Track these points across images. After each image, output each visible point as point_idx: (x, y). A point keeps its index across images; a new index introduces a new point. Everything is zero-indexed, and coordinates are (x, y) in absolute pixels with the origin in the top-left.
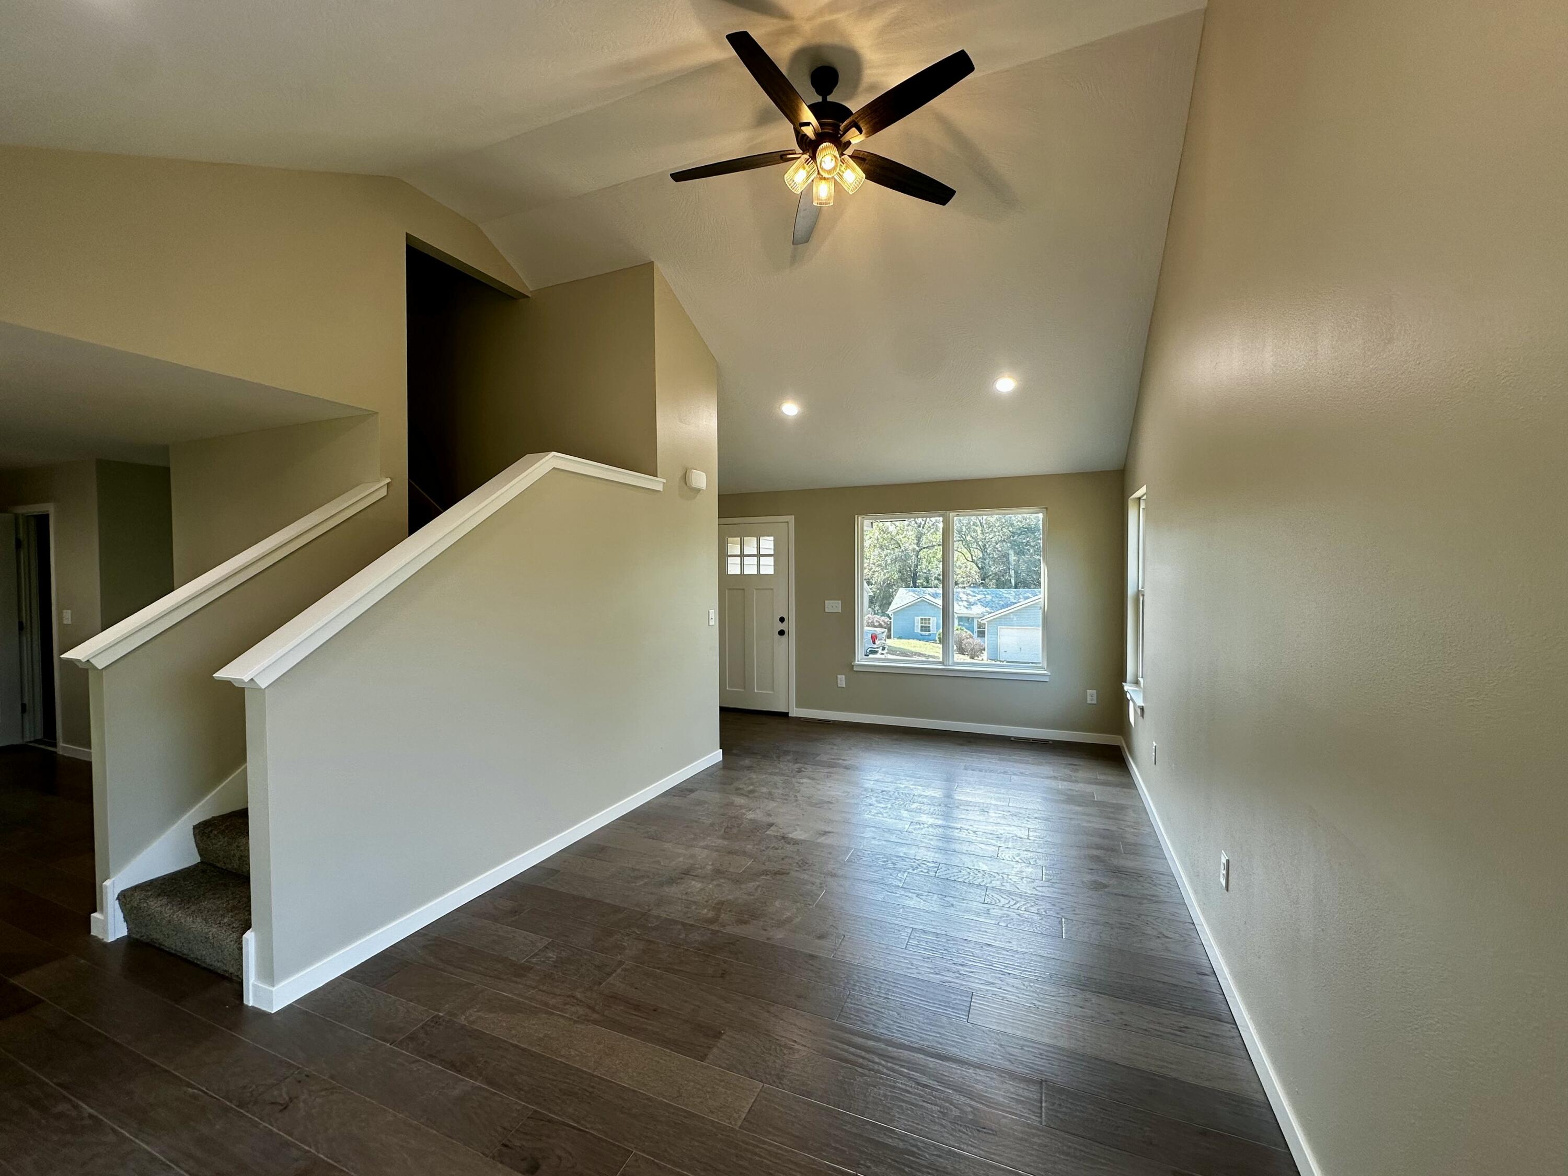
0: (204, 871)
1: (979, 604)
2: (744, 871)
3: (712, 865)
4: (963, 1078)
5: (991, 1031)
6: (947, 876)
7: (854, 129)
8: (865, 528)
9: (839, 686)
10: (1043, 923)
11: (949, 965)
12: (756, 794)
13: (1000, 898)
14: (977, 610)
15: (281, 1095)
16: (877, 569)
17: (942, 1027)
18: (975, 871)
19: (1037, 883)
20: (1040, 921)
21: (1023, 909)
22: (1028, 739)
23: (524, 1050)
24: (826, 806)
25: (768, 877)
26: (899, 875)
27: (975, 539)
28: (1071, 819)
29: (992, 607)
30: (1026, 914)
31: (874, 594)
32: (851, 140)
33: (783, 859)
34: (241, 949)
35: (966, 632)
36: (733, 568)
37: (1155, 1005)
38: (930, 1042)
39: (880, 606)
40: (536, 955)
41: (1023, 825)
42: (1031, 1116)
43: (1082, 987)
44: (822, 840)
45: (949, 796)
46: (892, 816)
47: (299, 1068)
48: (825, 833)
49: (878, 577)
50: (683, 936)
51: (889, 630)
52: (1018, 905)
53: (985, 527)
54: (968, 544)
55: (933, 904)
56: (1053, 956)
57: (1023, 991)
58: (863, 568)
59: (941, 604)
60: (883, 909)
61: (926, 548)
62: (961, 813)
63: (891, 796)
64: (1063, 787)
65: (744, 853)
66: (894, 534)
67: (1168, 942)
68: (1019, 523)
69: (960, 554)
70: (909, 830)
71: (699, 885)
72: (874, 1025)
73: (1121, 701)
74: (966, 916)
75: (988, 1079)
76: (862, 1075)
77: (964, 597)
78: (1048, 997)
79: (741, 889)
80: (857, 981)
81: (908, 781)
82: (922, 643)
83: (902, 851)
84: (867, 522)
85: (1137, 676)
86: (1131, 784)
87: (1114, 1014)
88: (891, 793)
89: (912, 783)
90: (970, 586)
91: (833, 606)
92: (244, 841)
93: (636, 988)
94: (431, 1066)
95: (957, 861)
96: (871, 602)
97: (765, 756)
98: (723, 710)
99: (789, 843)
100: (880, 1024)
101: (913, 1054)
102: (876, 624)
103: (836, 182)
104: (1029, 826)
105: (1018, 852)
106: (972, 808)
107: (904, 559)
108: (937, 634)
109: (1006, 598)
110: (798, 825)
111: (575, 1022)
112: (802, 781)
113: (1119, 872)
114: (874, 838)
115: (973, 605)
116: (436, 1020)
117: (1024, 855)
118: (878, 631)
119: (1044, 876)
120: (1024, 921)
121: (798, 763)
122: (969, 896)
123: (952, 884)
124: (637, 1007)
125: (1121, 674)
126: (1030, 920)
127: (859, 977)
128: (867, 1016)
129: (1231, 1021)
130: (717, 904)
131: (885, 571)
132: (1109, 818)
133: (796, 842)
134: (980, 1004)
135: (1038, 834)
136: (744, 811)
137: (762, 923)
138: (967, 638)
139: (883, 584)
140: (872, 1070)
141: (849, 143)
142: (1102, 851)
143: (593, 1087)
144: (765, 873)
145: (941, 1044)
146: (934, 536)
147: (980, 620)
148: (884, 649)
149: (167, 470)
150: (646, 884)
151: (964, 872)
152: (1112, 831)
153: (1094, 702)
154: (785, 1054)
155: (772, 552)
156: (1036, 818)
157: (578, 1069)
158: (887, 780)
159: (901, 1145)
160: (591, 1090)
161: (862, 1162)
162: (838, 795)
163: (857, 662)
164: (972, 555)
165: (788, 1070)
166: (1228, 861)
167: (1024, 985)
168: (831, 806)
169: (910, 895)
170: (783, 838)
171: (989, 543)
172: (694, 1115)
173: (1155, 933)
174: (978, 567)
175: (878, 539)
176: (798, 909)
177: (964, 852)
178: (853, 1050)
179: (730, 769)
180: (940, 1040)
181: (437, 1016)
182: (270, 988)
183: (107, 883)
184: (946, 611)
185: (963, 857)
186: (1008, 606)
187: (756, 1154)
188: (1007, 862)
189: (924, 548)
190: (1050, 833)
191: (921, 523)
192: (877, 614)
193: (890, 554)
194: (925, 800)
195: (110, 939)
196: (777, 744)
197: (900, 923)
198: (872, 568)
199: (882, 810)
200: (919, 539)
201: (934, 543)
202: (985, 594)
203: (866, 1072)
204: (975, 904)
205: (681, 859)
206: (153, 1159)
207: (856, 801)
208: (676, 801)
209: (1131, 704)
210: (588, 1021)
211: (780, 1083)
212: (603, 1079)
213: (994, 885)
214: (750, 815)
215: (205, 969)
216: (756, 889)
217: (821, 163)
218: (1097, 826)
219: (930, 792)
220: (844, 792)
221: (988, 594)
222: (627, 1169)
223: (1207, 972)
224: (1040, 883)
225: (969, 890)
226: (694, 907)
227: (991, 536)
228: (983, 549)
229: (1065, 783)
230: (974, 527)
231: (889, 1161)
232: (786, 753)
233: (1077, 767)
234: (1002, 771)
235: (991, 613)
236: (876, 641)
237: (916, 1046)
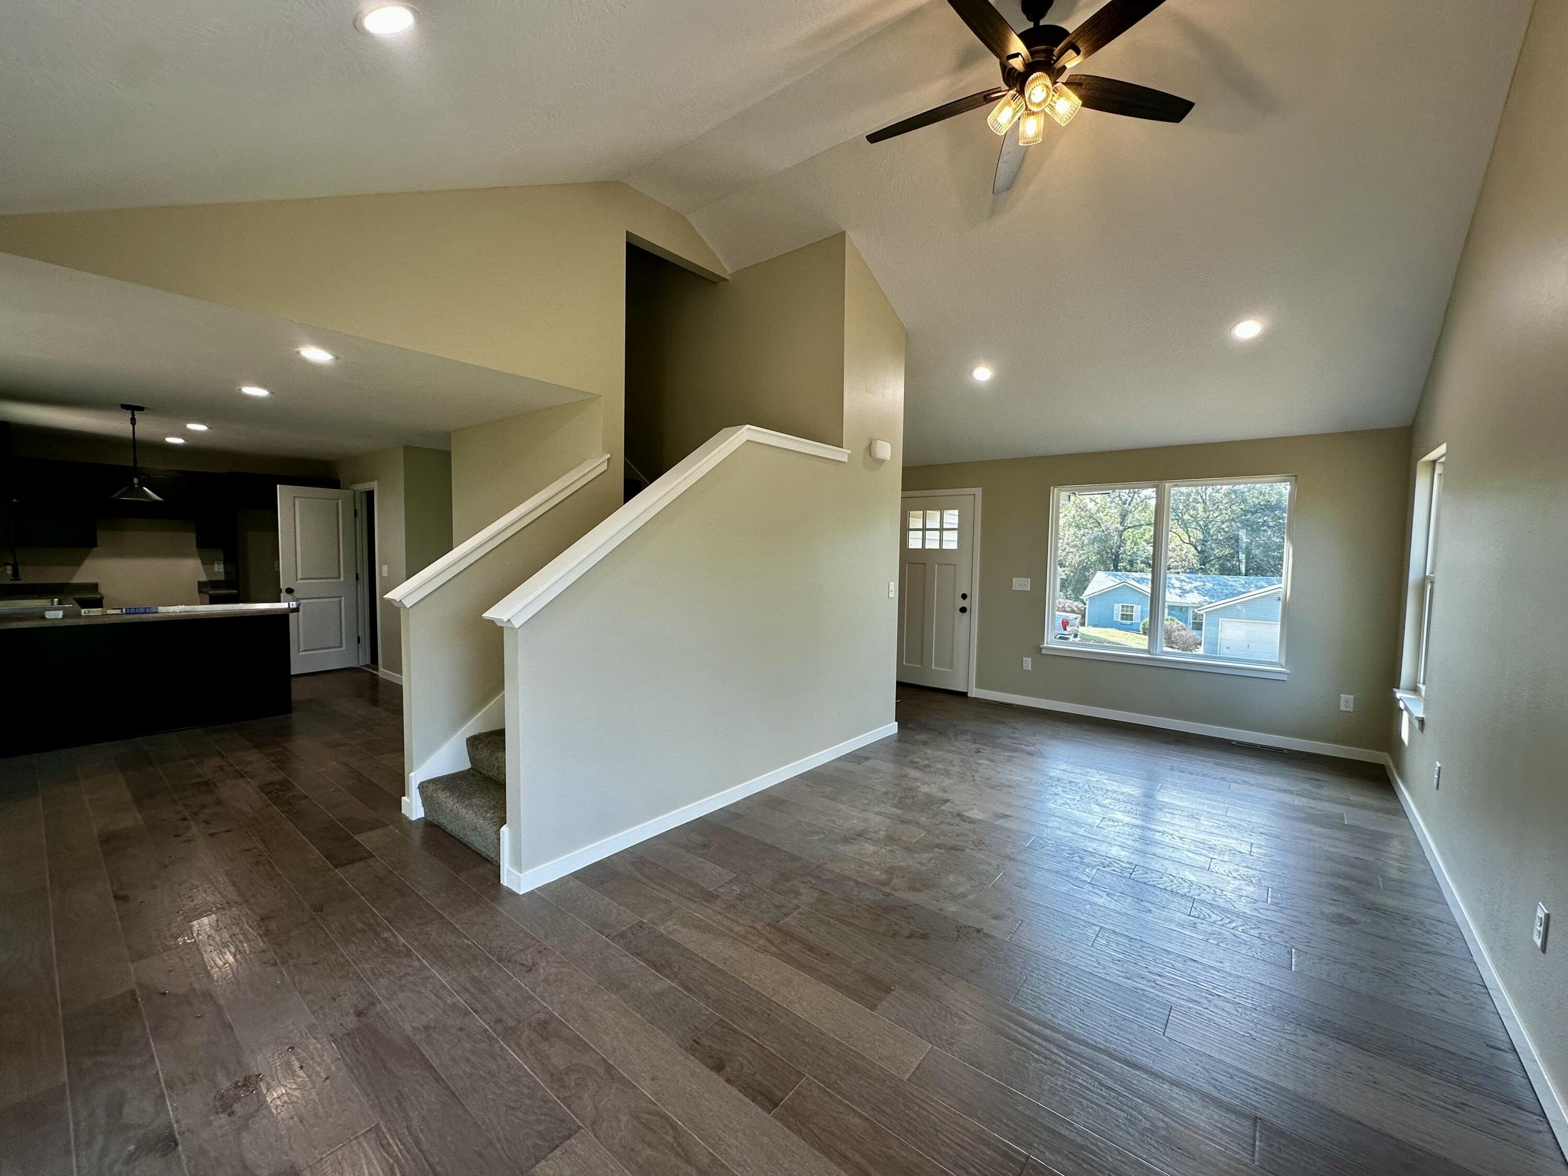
0: (473, 775)
1: (1196, 592)
2: (916, 842)
3: (886, 831)
4: (1156, 1092)
5: (1192, 1049)
6: (1145, 880)
7: (1070, 51)
8: (1062, 502)
9: (1024, 668)
10: (1266, 948)
11: (1144, 973)
12: (931, 769)
13: (1210, 913)
14: (1193, 599)
15: (526, 959)
16: (1071, 550)
17: (1130, 1033)
18: (1180, 880)
19: (1258, 905)
20: (1262, 947)
21: (1240, 929)
22: (1256, 745)
23: (712, 965)
24: (1005, 789)
25: (942, 851)
26: (1087, 870)
27: (1195, 518)
28: (1309, 840)
29: (1213, 596)
30: (1244, 936)
31: (1067, 577)
32: (1066, 65)
33: (958, 835)
34: (499, 839)
35: (1178, 624)
36: (915, 542)
37: (1419, 1070)
38: (1118, 1046)
39: (1073, 590)
40: (723, 886)
41: (1244, 839)
42: (1240, 1152)
43: (1316, 1029)
44: (1000, 822)
45: (1149, 795)
46: (1080, 809)
47: (539, 942)
48: (1005, 816)
49: (1072, 558)
50: (855, 893)
51: (1083, 617)
52: (1234, 925)
53: (1208, 503)
54: (1185, 524)
55: (1126, 905)
56: (1278, 988)
57: (1235, 1017)
58: (1057, 548)
59: (1150, 591)
60: (1066, 901)
61: (1132, 527)
62: (1165, 816)
63: (1079, 788)
64: (1301, 804)
65: (918, 824)
66: (1093, 511)
67: (1444, 1002)
68: (1254, 500)
69: (1174, 535)
70: (1100, 826)
71: (872, 848)
72: (1052, 1015)
73: (1392, 712)
74: (1167, 925)
75: (1187, 1099)
76: (1038, 1061)
77: (1177, 584)
78: (1267, 1030)
79: (914, 858)
80: (1035, 968)
81: (1101, 775)
82: (1122, 632)
83: (1091, 846)
84: (1064, 495)
85: (1416, 681)
86: (1400, 812)
87: (1359, 1067)
88: (1080, 785)
89: (1106, 777)
90: (1185, 572)
91: (1022, 584)
92: (500, 754)
93: (811, 932)
94: (637, 962)
95: (1158, 866)
96: (1063, 587)
97: (942, 733)
98: (899, 684)
99: (965, 821)
100: (1059, 1016)
101: (1097, 1054)
102: (1068, 609)
103: (1046, 115)
104: (1253, 841)
105: (1237, 867)
106: (1179, 812)
107: (1104, 540)
108: (1141, 624)
109: (1231, 586)
110: (974, 804)
111: (756, 951)
112: (980, 762)
113: (1376, 909)
114: (1059, 829)
115: (1188, 593)
116: (641, 925)
117: (1243, 871)
118: (1071, 616)
119: (1269, 899)
120: (1240, 943)
121: (976, 743)
122: (1172, 906)
123: (1150, 888)
124: (812, 949)
125: (1392, 677)
126: (1249, 943)
127: (1037, 964)
128: (1045, 1005)
129: (1538, 1111)
130: (890, 868)
131: (1081, 552)
132: (1365, 846)
133: (972, 821)
134: (1180, 1020)
135: (1264, 851)
136: (918, 784)
137: (934, 893)
138: (1179, 630)
139: (1078, 566)
140: (1050, 1059)
141: (1064, 68)
142: (1353, 883)
143: (771, 1010)
144: (938, 846)
145: (1130, 1051)
146: (1143, 514)
147: (1196, 611)
148: (1076, 636)
149: (450, 452)
150: (820, 840)
151: (1165, 879)
152: (1368, 861)
153: (1351, 709)
154: (955, 1023)
155: (956, 527)
156: (1261, 833)
157: (758, 992)
158: (1076, 771)
159: (1079, 1140)
160: (770, 1012)
161: (1035, 1145)
162: (1021, 781)
163: (1045, 645)
164: (1189, 537)
165: (958, 1038)
166: (1548, 917)
167: (1237, 1011)
168: (1011, 790)
169: (1100, 893)
170: (959, 815)
171: (1213, 523)
172: (863, 1058)
173: (1426, 988)
174: (1196, 549)
175: (1074, 518)
176: (972, 886)
177: (1166, 857)
178: (1028, 1034)
179: (906, 742)
180: (1130, 1047)
181: (641, 922)
182: (519, 874)
183: (412, 775)
184: (1155, 598)
185: (1166, 863)
186: (1234, 595)
187: (924, 1109)
188: (1221, 876)
189: (1129, 528)
190: (1280, 852)
191: (1127, 500)
192: (1069, 599)
193: (1088, 533)
194: (1121, 797)
195: (414, 818)
196: (955, 723)
197: (1086, 919)
198: (1065, 549)
199: (1069, 801)
200: (1123, 517)
201: (1142, 522)
202: (1204, 582)
203: (1041, 1059)
204: (1178, 914)
205: (855, 821)
206: (443, 986)
207: (1040, 789)
208: (852, 767)
209: (1405, 716)
210: (767, 952)
211: (950, 1049)
212: (780, 1006)
213: (1203, 899)
214: (925, 789)
215: (474, 851)
216: (930, 860)
217: (1029, 98)
218: (1343, 852)
219: (1127, 789)
220: (1026, 778)
221: (1209, 581)
222: (800, 1089)
223: (1503, 1048)
224: (1264, 905)
225: (1171, 898)
226: (867, 868)
227: (1215, 515)
228: (1205, 530)
229: (1304, 799)
230: (1194, 504)
231: (1066, 1152)
232: (964, 732)
233: (1323, 783)
234: (1219, 777)
235: (1211, 602)
236: (1067, 628)
237: (1102, 1047)
